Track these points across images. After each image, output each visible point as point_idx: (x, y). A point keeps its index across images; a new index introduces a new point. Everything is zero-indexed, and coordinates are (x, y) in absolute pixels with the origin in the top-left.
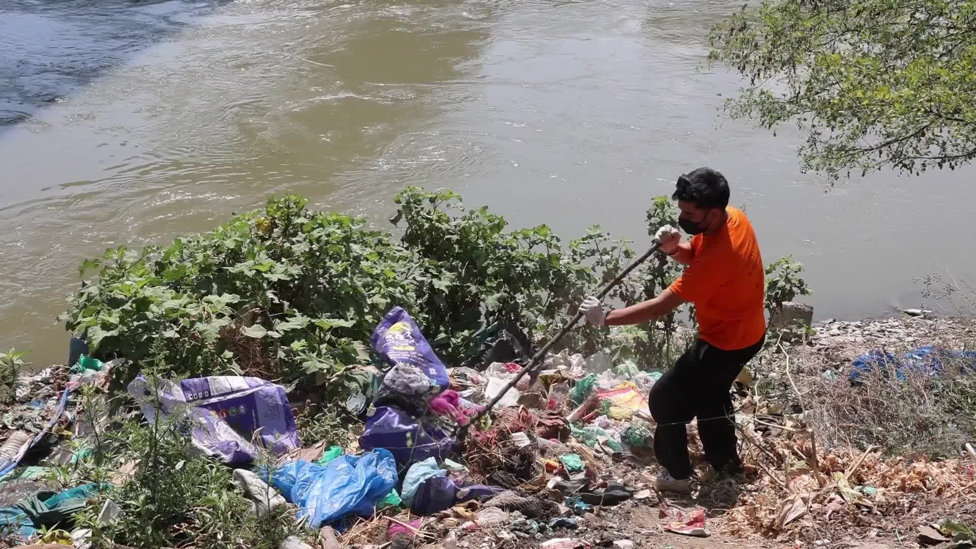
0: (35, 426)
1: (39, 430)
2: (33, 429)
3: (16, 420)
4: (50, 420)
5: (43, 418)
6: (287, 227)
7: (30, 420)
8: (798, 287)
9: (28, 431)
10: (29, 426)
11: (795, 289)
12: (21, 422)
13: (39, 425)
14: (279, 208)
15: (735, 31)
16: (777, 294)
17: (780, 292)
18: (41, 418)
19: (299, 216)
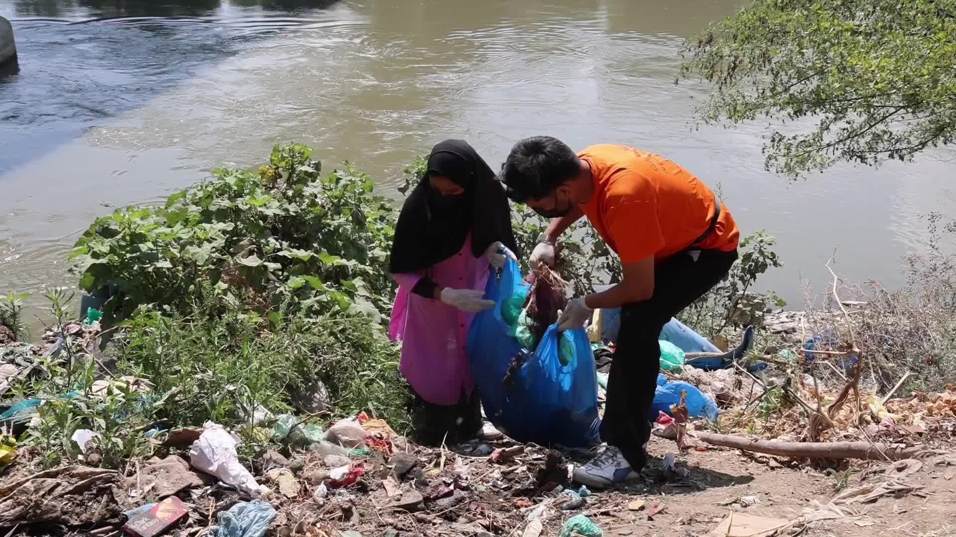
0: (25, 360)
1: (28, 364)
2: (23, 363)
3: (7, 354)
4: (41, 355)
5: (35, 353)
6: (290, 175)
7: (21, 355)
8: (771, 259)
9: (18, 365)
10: (19, 360)
11: (768, 261)
12: (11, 357)
13: (29, 359)
14: (283, 158)
15: (702, 44)
16: (751, 266)
17: (753, 264)
18: (32, 353)
19: (303, 165)
